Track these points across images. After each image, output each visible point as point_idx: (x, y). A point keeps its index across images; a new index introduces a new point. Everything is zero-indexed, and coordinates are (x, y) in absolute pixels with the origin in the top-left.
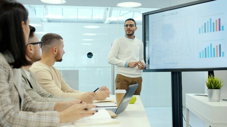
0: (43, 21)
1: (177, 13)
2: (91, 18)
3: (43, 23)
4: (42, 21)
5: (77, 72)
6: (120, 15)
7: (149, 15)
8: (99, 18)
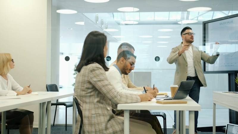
0: (121, 24)
1: (232, 22)
2: (168, 19)
3: (121, 26)
4: (119, 24)
5: (150, 73)
6: (198, 14)
7: (209, 23)
8: (176, 19)
